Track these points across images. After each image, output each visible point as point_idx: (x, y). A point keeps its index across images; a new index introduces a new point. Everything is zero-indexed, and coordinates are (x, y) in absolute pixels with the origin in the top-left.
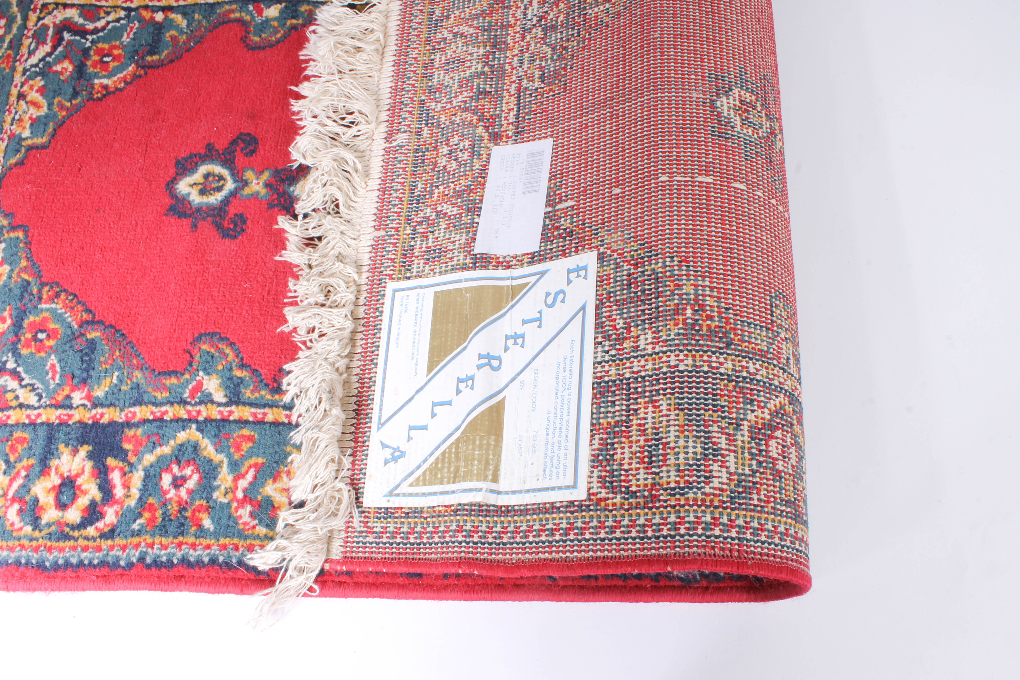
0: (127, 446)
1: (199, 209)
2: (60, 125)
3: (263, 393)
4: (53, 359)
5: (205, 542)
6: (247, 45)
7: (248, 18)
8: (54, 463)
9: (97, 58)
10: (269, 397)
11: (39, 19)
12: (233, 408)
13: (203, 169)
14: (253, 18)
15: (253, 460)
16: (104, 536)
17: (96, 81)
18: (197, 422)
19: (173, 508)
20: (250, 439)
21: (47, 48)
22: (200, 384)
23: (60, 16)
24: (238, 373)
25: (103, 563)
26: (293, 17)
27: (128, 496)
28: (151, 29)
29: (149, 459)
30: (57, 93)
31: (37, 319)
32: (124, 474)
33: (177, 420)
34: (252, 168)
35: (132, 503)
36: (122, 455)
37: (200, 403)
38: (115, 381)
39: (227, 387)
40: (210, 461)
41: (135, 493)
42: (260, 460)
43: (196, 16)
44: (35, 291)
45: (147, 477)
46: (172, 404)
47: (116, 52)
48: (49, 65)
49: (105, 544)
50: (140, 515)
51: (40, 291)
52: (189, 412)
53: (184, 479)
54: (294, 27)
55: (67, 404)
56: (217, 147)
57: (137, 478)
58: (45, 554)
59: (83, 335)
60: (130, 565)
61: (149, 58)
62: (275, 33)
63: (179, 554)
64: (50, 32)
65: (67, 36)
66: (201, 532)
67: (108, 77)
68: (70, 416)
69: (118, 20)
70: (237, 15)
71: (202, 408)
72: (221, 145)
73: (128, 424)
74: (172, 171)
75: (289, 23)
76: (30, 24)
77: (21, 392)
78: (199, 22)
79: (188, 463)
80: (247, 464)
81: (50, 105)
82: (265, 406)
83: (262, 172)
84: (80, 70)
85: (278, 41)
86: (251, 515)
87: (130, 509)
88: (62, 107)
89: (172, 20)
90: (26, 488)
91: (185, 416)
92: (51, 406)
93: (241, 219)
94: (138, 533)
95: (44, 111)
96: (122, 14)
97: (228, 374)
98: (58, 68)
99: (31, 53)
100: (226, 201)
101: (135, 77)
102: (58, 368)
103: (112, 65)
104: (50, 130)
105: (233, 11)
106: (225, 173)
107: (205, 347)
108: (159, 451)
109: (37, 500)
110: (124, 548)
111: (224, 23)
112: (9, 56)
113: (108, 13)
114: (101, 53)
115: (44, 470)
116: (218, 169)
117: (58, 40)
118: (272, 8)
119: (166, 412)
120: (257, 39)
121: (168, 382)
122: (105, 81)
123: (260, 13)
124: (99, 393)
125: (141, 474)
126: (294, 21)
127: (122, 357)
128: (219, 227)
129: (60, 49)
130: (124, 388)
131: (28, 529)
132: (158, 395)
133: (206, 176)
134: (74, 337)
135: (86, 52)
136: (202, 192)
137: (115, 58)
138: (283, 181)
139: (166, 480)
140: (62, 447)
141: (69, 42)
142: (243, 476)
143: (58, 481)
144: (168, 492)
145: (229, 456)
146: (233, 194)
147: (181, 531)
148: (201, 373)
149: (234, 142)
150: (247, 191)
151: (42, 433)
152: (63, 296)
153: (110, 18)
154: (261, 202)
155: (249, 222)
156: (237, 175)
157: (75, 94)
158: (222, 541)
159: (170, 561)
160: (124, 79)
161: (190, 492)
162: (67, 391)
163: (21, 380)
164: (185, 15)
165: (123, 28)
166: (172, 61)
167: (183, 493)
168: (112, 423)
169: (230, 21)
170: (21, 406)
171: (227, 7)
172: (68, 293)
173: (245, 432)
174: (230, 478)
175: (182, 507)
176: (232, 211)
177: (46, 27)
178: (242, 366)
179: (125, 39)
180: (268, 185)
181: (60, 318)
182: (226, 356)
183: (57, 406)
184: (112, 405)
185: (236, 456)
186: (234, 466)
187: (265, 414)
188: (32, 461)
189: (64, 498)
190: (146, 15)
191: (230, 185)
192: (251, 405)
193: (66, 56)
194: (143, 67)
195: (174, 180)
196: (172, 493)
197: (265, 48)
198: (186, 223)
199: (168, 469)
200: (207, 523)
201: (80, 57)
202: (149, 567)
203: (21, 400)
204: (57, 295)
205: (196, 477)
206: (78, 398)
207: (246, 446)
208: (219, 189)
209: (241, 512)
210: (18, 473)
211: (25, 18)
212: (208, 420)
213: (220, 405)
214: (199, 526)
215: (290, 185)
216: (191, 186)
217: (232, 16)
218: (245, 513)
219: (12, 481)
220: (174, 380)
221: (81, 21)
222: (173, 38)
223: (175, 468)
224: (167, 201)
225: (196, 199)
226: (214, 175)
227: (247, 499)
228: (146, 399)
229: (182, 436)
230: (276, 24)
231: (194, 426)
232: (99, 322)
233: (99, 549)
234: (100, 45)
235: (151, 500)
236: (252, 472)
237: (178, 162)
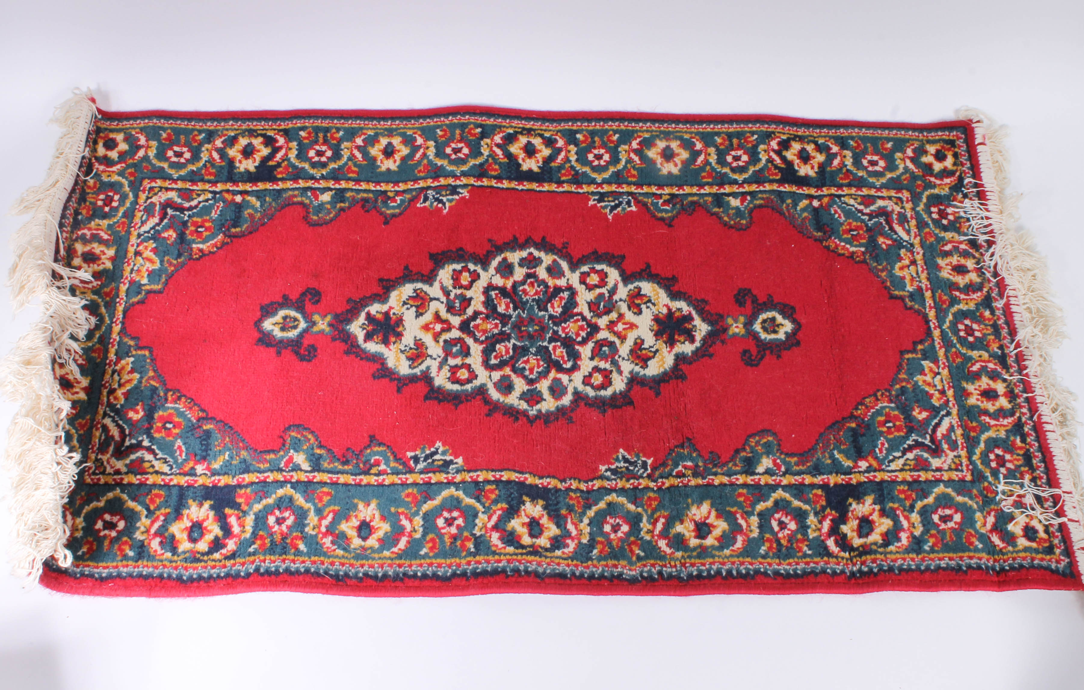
0: (240, 500)
1: (281, 341)
2: (170, 277)
3: (336, 464)
4: (179, 442)
5: (301, 559)
6: (308, 223)
7: (307, 201)
8: (186, 512)
9: (193, 228)
10: (340, 467)
11: (148, 198)
12: (316, 474)
13: (282, 313)
14: (311, 202)
15: (332, 508)
16: (227, 558)
17: (194, 246)
18: (291, 483)
19: (278, 537)
20: (328, 494)
21: (156, 220)
22: (291, 459)
23: (164, 196)
24: (318, 451)
25: (228, 575)
26: (341, 202)
27: (244, 532)
28: (233, 208)
29: (258, 507)
30: (166, 253)
31: (165, 414)
32: (239, 518)
33: (276, 481)
34: (319, 313)
35: (248, 535)
36: (237, 506)
37: (293, 470)
38: (227, 457)
39: (311, 461)
40: (301, 508)
41: (249, 529)
42: (336, 508)
43: (267, 199)
44: (162, 394)
45: (257, 519)
46: (272, 471)
47: (207, 224)
48: (158, 232)
49: (229, 563)
50: (254, 543)
51: (166, 394)
52: (284, 476)
53: (284, 519)
54: (342, 209)
55: (192, 472)
56: (291, 297)
57: (250, 520)
58: (183, 572)
59: (200, 427)
60: (248, 575)
61: (233, 230)
62: (329, 213)
63: (284, 566)
64: (157, 208)
65: (170, 211)
66: (298, 553)
67: (204, 242)
68: (196, 481)
69: (207, 200)
70: (299, 199)
71: (294, 474)
72: (294, 296)
73: (240, 486)
74: (259, 314)
75: (338, 206)
76: (141, 201)
77: (156, 463)
78: (270, 204)
79: (286, 509)
80: (327, 510)
81: (162, 262)
82: (338, 473)
83: (325, 316)
84: (181, 237)
85: (331, 220)
86: (332, 542)
87: (246, 539)
88: (171, 264)
89: (248, 201)
90: (164, 527)
91: (282, 479)
92: (180, 474)
93: (313, 349)
94: (254, 554)
95: (157, 266)
96: (210, 196)
97: (311, 452)
98: (165, 235)
99: (143, 223)
100: (301, 335)
101: (223, 244)
102: (184, 448)
103: (205, 234)
104: (163, 280)
105: (295, 196)
106: (299, 316)
107: (293, 434)
108: (264, 502)
109: (173, 536)
110: (243, 564)
111: (289, 205)
112: (123, 223)
113: (199, 195)
114: (195, 224)
115: (178, 516)
116: (293, 313)
117: (163, 215)
118: (326, 194)
119: (268, 477)
120: (315, 218)
121: (268, 457)
122: (201, 246)
123: (317, 198)
124: (216, 466)
125: (253, 517)
126: (342, 205)
127: (231, 442)
128: (297, 353)
129: (166, 221)
130: (234, 462)
131: (169, 555)
132: (262, 466)
133: (285, 318)
134: (193, 428)
135: (185, 224)
136: (283, 329)
137: (207, 229)
138: (341, 322)
139: (271, 520)
140: (190, 502)
141: (172, 216)
142: (325, 518)
143: (189, 524)
144: (273, 527)
145: (315, 505)
146: (306, 331)
147: (284, 551)
148: (292, 451)
149: (303, 294)
150: (315, 329)
151: (175, 492)
152: (183, 399)
153: (201, 199)
154: (326, 336)
155: (319, 351)
156: (307, 317)
157: (179, 255)
158: (313, 558)
159: (277, 570)
160: (215, 245)
161: (288, 527)
162: (191, 464)
163: (155, 455)
164: (258, 198)
165: (211, 207)
166: (251, 233)
167: (284, 528)
168: (227, 486)
169: (294, 203)
170: (157, 472)
171: (291, 193)
172: (187, 398)
173: (325, 489)
174: (316, 519)
175: (284, 537)
176: (306, 342)
177: (153, 204)
178: (320, 446)
179: (214, 215)
180: (330, 325)
181: (181, 414)
182: (309, 440)
183: (185, 474)
184: (225, 474)
185: (320, 505)
186: (319, 511)
187: (338, 478)
188: (168, 510)
189: (195, 535)
190: (228, 197)
191: (303, 325)
192: (329, 472)
193: (170, 226)
194: (230, 237)
195: (261, 320)
196: (276, 528)
197: (322, 225)
198: (272, 351)
199: (272, 513)
200: (302, 547)
201: (181, 227)
202: (262, 575)
203: (157, 468)
204: (179, 398)
205: (292, 518)
206: (200, 469)
207: (326, 499)
208: (295, 327)
209: (324, 540)
210: (158, 518)
211: (136, 197)
212: (298, 482)
213: (306, 472)
214: (297, 549)
215: (347, 324)
216: (274, 324)
217: (295, 200)
218: (327, 541)
219: (153, 523)
220: (272, 456)
221: (179, 201)
222: (251, 215)
223: (277, 512)
224: (256, 335)
225: (278, 334)
226: (291, 318)
227: (329, 532)
228: (252, 468)
229: (281, 492)
230: (329, 206)
231: (289, 486)
232: (211, 418)
233: (225, 566)
234: (195, 219)
235: (261, 533)
236: (331, 516)
237: (262, 308)
